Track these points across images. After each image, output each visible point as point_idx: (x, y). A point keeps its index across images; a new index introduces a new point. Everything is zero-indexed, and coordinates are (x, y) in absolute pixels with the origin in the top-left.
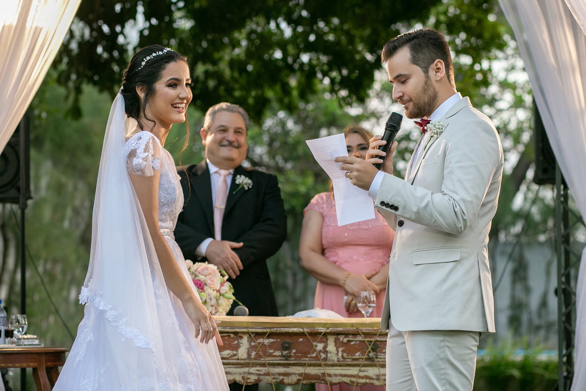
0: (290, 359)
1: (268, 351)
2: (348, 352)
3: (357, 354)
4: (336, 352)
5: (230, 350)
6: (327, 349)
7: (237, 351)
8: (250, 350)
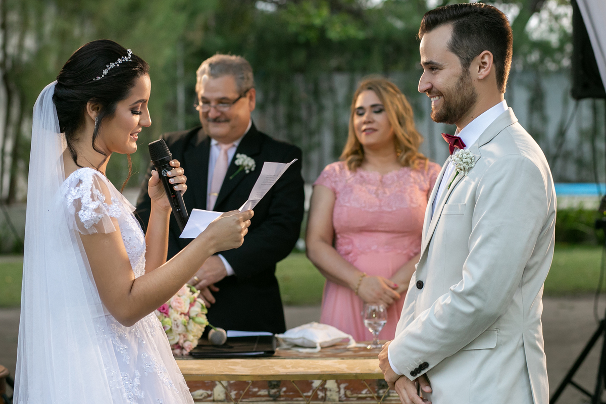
0: (279, 399)
1: (251, 389)
2: (352, 389)
3: (364, 392)
4: (337, 390)
5: (203, 389)
6: (326, 386)
7: (212, 390)
8: (229, 389)
